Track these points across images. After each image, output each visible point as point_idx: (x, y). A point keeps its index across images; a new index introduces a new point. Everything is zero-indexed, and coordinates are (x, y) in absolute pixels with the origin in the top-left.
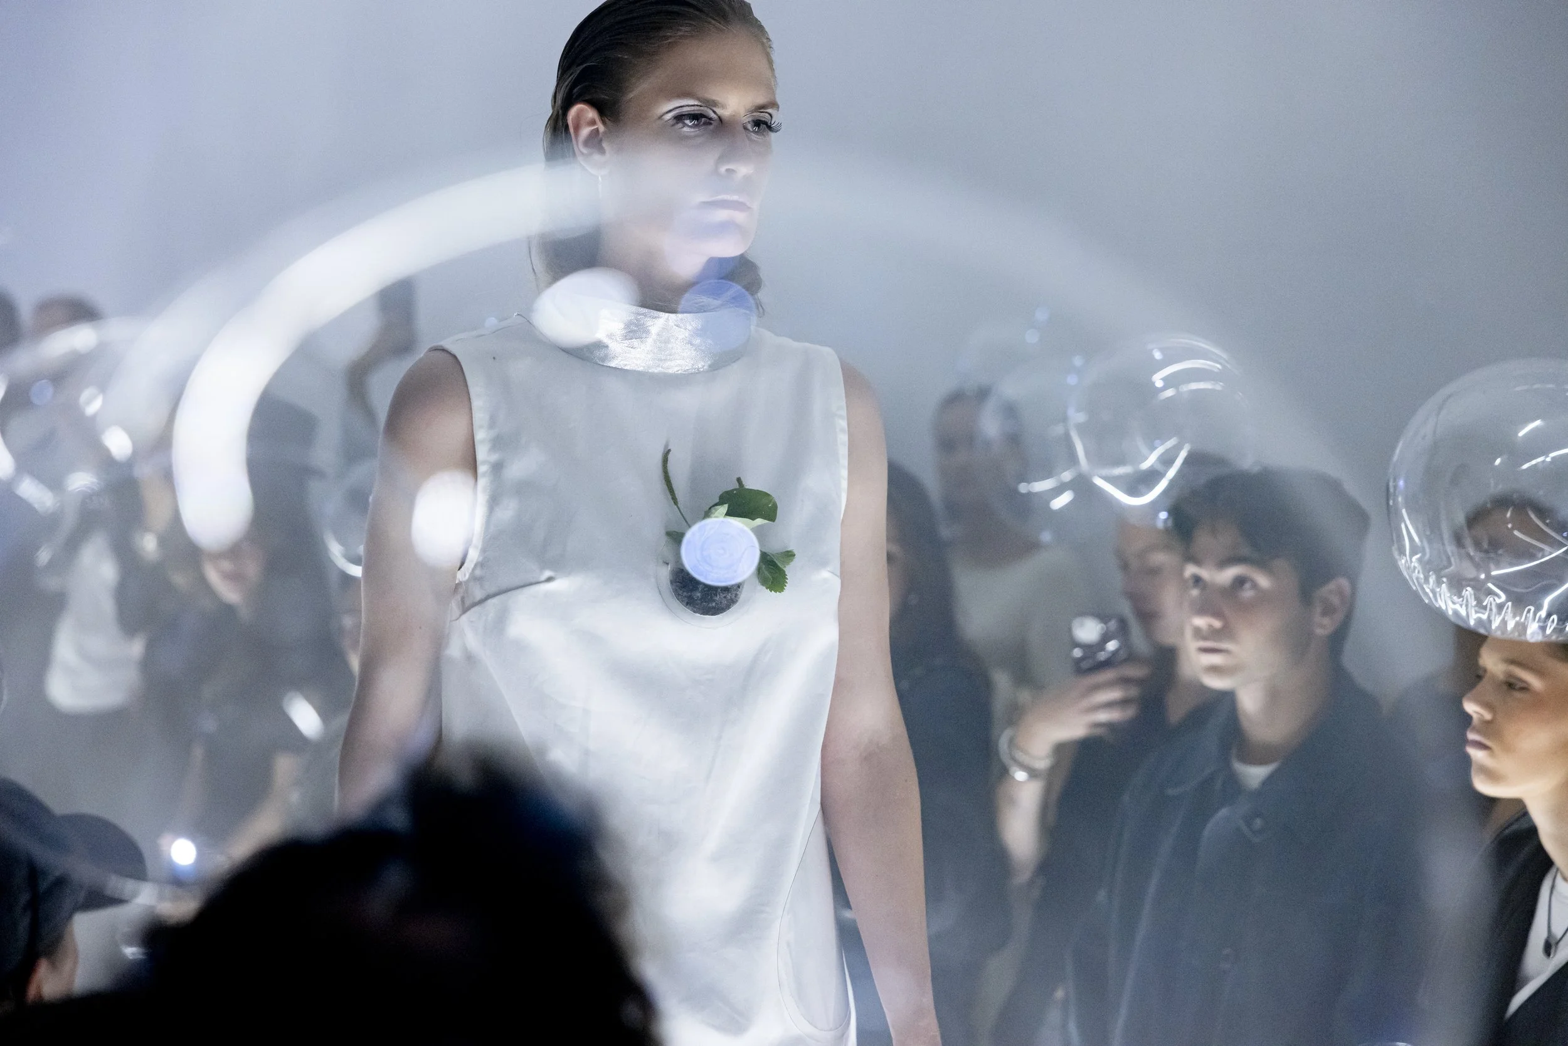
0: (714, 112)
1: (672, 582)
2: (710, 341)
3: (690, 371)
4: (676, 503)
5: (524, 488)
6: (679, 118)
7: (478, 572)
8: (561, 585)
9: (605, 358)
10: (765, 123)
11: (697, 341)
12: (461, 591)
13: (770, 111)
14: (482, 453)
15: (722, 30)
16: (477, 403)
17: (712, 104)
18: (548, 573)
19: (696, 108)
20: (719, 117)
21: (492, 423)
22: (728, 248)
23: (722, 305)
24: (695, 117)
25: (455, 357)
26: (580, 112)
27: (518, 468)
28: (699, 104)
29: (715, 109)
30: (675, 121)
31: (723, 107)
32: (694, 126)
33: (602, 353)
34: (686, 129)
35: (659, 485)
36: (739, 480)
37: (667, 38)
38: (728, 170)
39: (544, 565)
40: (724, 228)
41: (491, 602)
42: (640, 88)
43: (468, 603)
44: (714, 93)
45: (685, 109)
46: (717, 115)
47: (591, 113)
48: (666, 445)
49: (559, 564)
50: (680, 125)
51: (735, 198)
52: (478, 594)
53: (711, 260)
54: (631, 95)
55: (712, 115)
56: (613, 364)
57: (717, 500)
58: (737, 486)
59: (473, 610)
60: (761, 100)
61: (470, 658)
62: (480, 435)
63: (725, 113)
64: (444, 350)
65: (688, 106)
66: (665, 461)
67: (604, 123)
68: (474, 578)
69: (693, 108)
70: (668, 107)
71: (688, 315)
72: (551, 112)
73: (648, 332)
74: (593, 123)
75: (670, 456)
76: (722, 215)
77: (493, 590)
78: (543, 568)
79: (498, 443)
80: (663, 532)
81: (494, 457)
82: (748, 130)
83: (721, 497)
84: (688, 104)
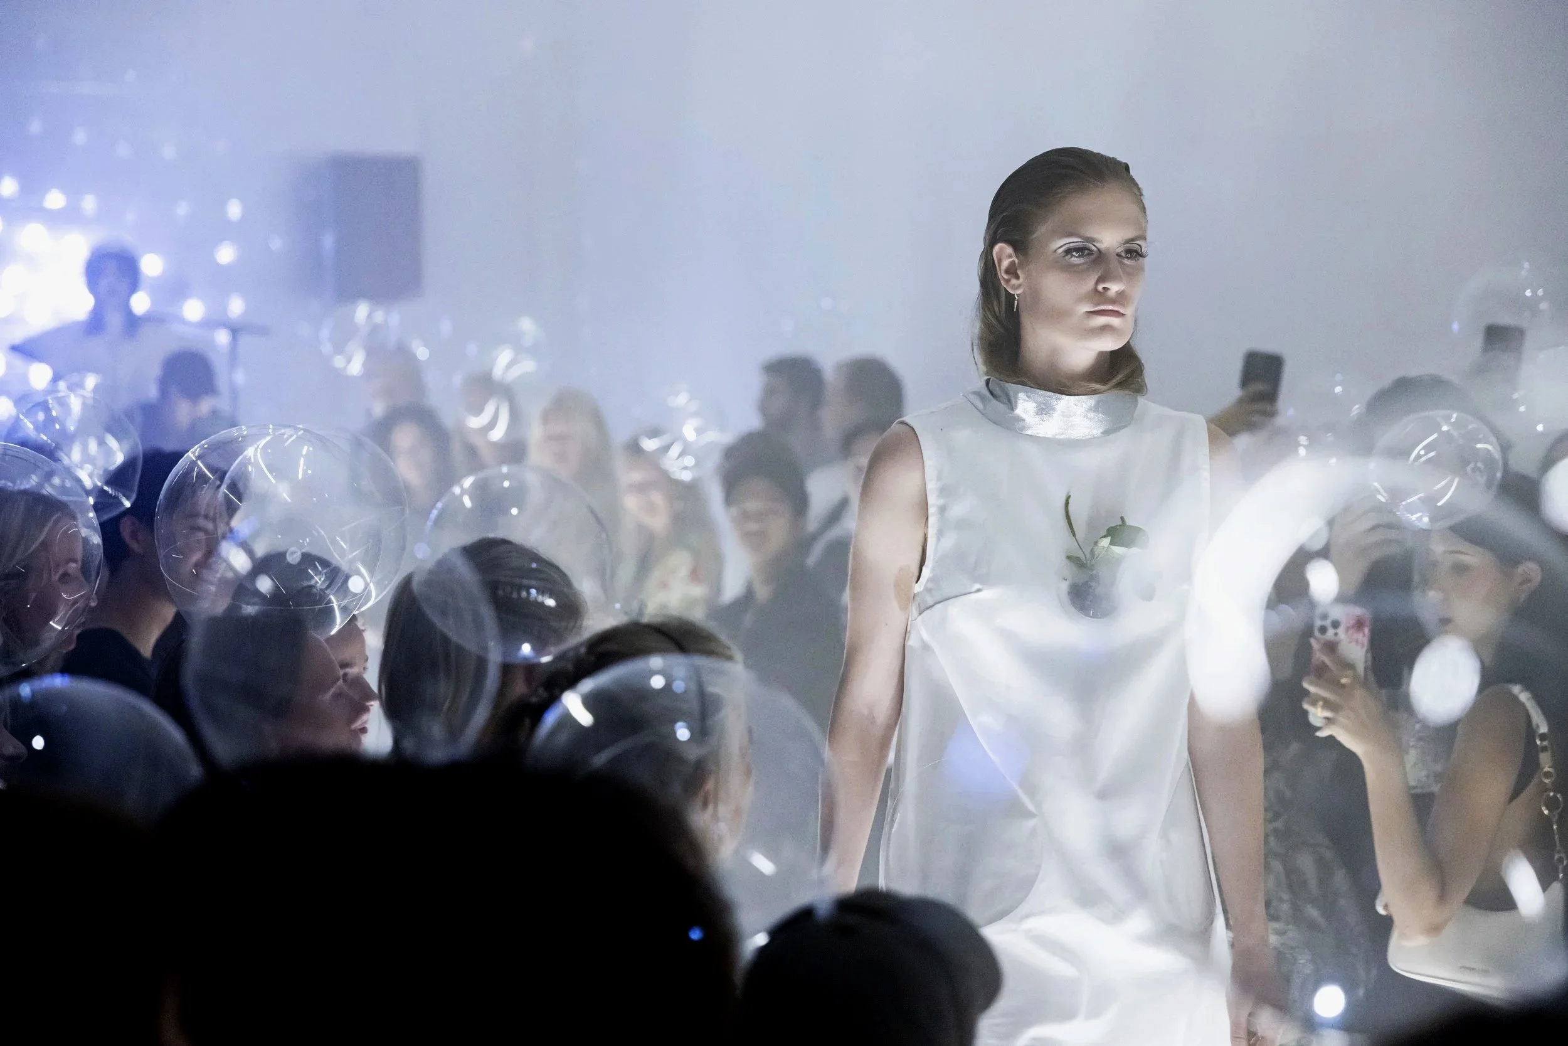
0: (1094, 246)
1: (1069, 593)
2: (1101, 415)
3: (1087, 437)
4: (1074, 535)
5: (962, 525)
6: (1068, 252)
7: (930, 585)
8: (987, 594)
9: (1023, 428)
10: (1136, 251)
11: (1092, 415)
12: (918, 599)
13: (1138, 242)
14: (932, 500)
15: (1097, 186)
16: (928, 463)
17: (1091, 240)
18: (977, 586)
19: (1081, 243)
20: (1098, 249)
21: (939, 479)
22: (1110, 344)
23: (1108, 389)
24: (1077, 250)
25: (913, 429)
26: (1001, 250)
27: (958, 510)
28: (1080, 240)
29: (1095, 244)
30: (1065, 254)
31: (1100, 241)
32: (1080, 256)
33: (1021, 423)
34: (1073, 259)
35: (1063, 522)
36: (1122, 518)
37: (1057, 194)
38: (1104, 288)
39: (976, 579)
40: (1105, 329)
41: (938, 606)
42: (1042, 230)
43: (922, 609)
44: (1092, 232)
45: (1072, 245)
46: (1097, 248)
47: (1009, 250)
48: (1068, 493)
49: (985, 580)
50: (1069, 256)
51: (1110, 307)
52: (930, 601)
53: (1101, 354)
54: (1035, 236)
55: (1094, 248)
56: (1029, 432)
57: (1105, 533)
58: (1119, 522)
59: (925, 613)
60: (1129, 234)
61: (926, 647)
62: (931, 486)
63: (1103, 246)
64: (906, 424)
65: (1073, 242)
66: (1067, 503)
67: (1017, 257)
68: (928, 590)
69: (1077, 244)
70: (1060, 244)
71: (1084, 397)
72: (983, 247)
73: (1054, 409)
74: (1010, 256)
75: (1070, 501)
76: (1102, 320)
77: (938, 598)
78: (975, 582)
79: (943, 491)
80: (1064, 557)
81: (941, 502)
82: (1122, 256)
83: (1108, 530)
84: (1074, 241)
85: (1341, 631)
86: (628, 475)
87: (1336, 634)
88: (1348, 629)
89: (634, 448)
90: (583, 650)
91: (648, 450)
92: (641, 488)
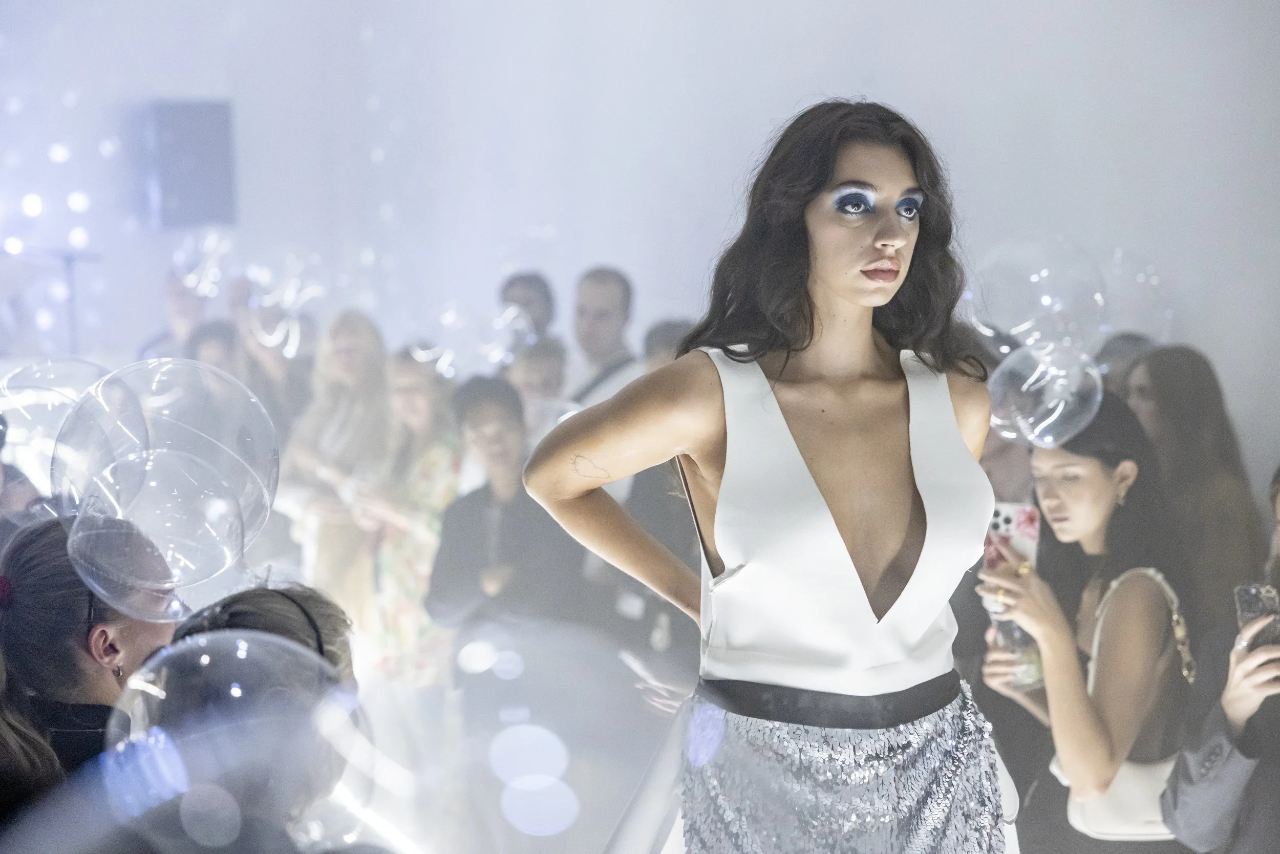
85: (1012, 526)
86: (397, 378)
87: (1007, 530)
88: (1019, 525)
89: (406, 355)
90: (218, 609)
91: (420, 361)
92: (408, 391)
